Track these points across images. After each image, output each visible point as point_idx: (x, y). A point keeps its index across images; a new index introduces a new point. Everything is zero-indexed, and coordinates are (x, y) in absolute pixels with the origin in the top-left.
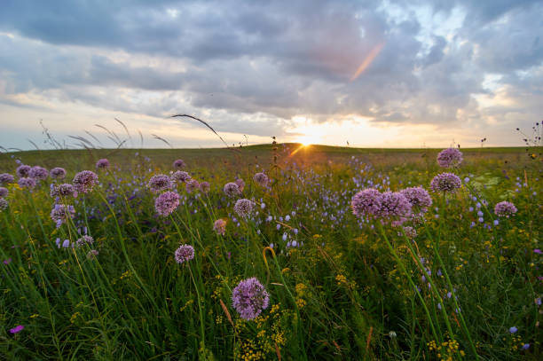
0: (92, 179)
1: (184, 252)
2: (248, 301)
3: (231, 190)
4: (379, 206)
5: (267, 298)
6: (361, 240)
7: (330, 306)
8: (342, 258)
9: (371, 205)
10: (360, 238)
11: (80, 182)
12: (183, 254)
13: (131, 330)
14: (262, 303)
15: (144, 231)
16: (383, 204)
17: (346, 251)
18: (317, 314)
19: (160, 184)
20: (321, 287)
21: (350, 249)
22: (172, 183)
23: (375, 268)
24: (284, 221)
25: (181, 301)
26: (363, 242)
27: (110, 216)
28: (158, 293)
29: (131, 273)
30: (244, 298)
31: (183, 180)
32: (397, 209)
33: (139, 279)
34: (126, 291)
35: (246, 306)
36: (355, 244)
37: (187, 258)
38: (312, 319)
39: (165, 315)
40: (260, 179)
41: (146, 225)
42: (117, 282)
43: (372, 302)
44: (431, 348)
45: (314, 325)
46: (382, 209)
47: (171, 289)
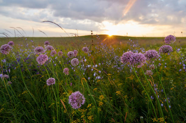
0: (9, 48)
1: (50, 81)
2: (75, 101)
3: (71, 55)
4: (132, 59)
5: (84, 100)
6: (131, 78)
7: (115, 106)
8: (122, 86)
9: (129, 58)
10: (131, 77)
11: (3, 49)
12: (51, 82)
13: (27, 116)
14: (82, 102)
15: (33, 73)
16: (134, 58)
17: (124, 82)
18: (109, 109)
19: (39, 51)
20: (111, 98)
21: (126, 82)
22: (45, 51)
23: (137, 90)
24: (95, 67)
25: (49, 104)
26: (132, 79)
27: (17, 67)
28: (40, 101)
29: (27, 92)
30: (73, 100)
31: (50, 49)
32: (139, 60)
33: (31, 94)
34: (25, 99)
35: (74, 103)
36: (128, 80)
37: (52, 84)
38: (107, 111)
39: (42, 109)
40: (85, 50)
41: (34, 71)
42: (21, 95)
43: (134, 104)
44: (154, 121)
45: (108, 114)
46: (133, 60)
47: (45, 99)
